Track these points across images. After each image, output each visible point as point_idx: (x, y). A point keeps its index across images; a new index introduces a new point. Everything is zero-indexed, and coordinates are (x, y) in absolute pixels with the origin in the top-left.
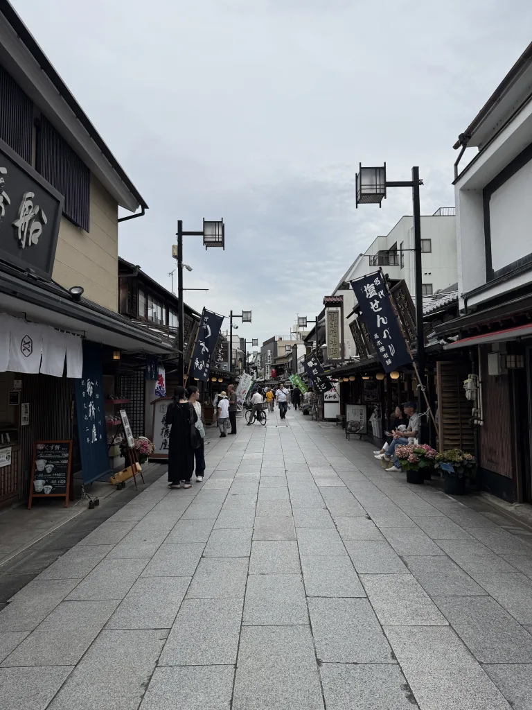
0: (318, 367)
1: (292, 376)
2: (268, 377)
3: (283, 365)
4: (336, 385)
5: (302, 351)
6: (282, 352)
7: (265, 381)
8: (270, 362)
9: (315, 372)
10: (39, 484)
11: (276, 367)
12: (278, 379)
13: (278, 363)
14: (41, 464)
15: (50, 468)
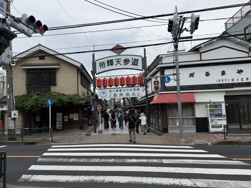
0: (124, 107)
1: (120, 108)
2: (112, 108)
3: (117, 105)
4: (128, 111)
5: (122, 101)
6: (116, 101)
7: (112, 110)
8: (113, 104)
9: (124, 108)
10: (90, 123)
11: (115, 105)
12: (116, 109)
13: (116, 104)
14: (90, 121)
15: (91, 121)
